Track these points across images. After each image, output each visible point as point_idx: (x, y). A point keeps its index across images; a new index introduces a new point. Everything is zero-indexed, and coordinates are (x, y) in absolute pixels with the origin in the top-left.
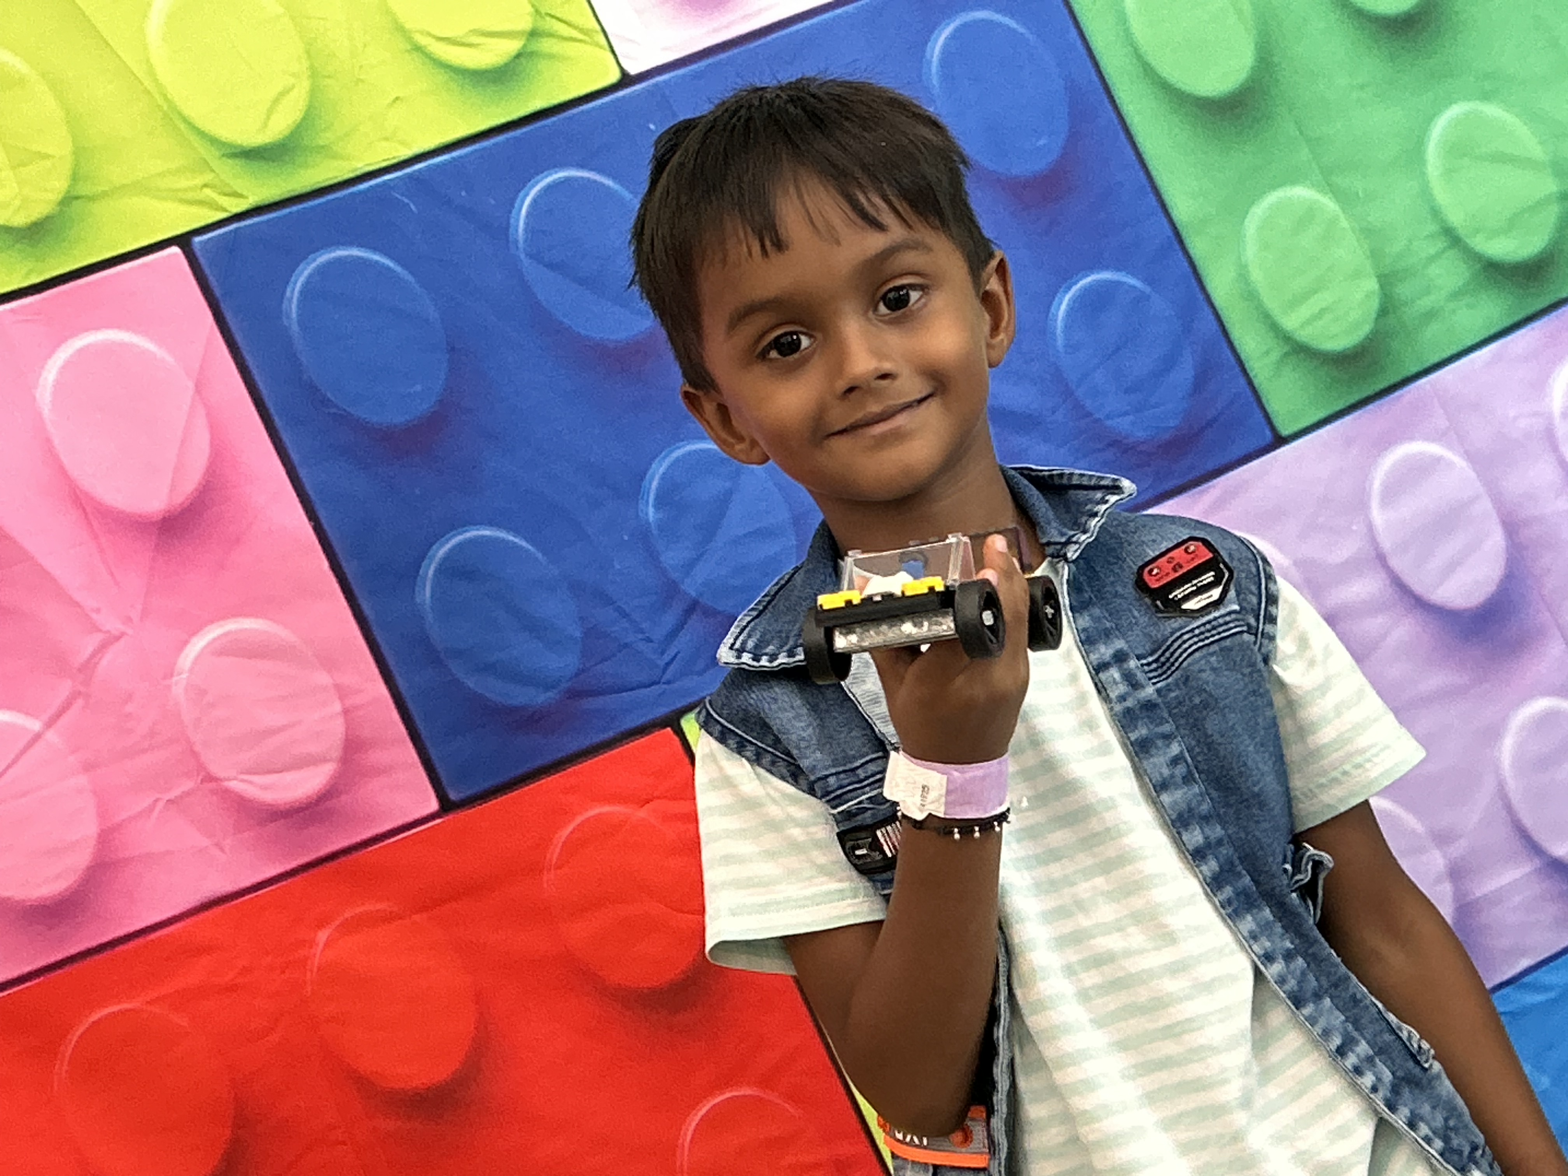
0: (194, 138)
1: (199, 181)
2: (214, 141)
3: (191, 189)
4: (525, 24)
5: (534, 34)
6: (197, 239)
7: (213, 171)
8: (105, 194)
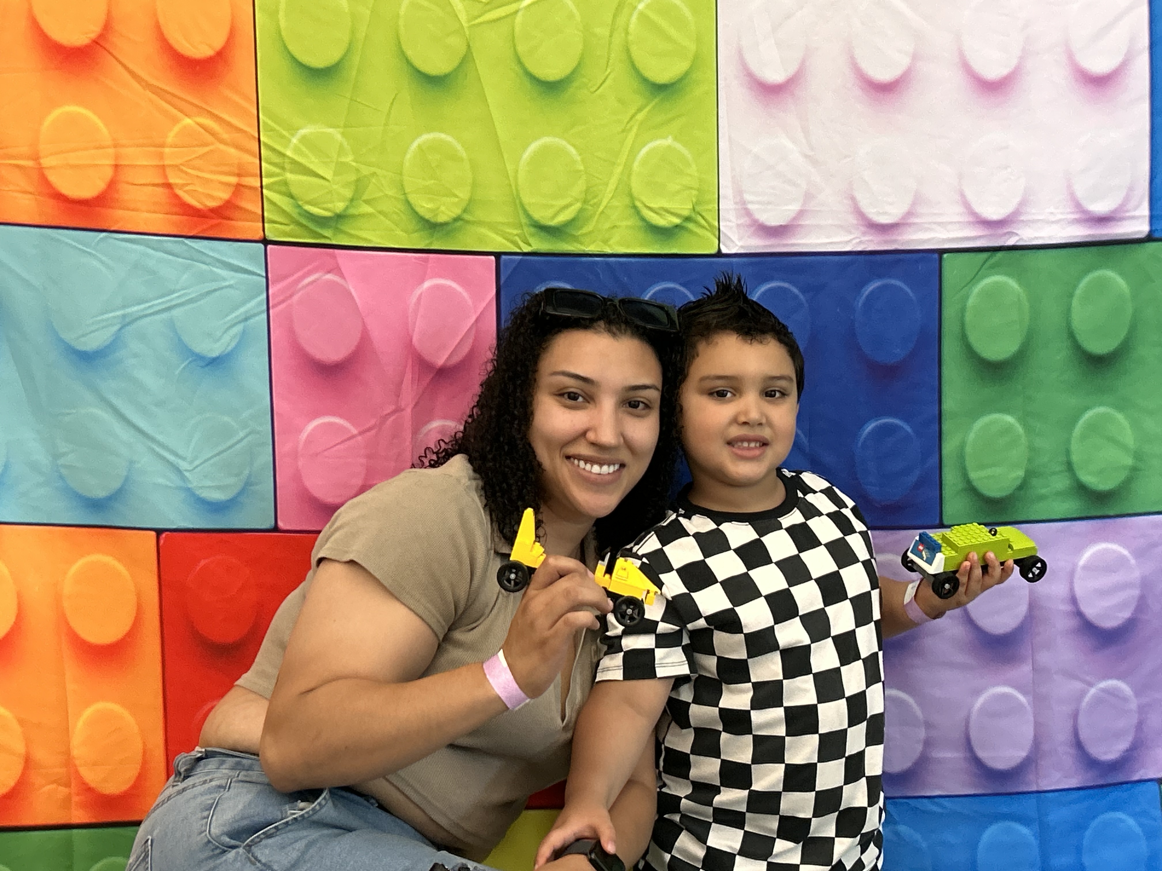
0: (521, 212)
1: (515, 232)
2: (528, 216)
3: (510, 234)
4: (686, 213)
5: (688, 219)
6: (504, 257)
7: (523, 230)
8: (473, 223)
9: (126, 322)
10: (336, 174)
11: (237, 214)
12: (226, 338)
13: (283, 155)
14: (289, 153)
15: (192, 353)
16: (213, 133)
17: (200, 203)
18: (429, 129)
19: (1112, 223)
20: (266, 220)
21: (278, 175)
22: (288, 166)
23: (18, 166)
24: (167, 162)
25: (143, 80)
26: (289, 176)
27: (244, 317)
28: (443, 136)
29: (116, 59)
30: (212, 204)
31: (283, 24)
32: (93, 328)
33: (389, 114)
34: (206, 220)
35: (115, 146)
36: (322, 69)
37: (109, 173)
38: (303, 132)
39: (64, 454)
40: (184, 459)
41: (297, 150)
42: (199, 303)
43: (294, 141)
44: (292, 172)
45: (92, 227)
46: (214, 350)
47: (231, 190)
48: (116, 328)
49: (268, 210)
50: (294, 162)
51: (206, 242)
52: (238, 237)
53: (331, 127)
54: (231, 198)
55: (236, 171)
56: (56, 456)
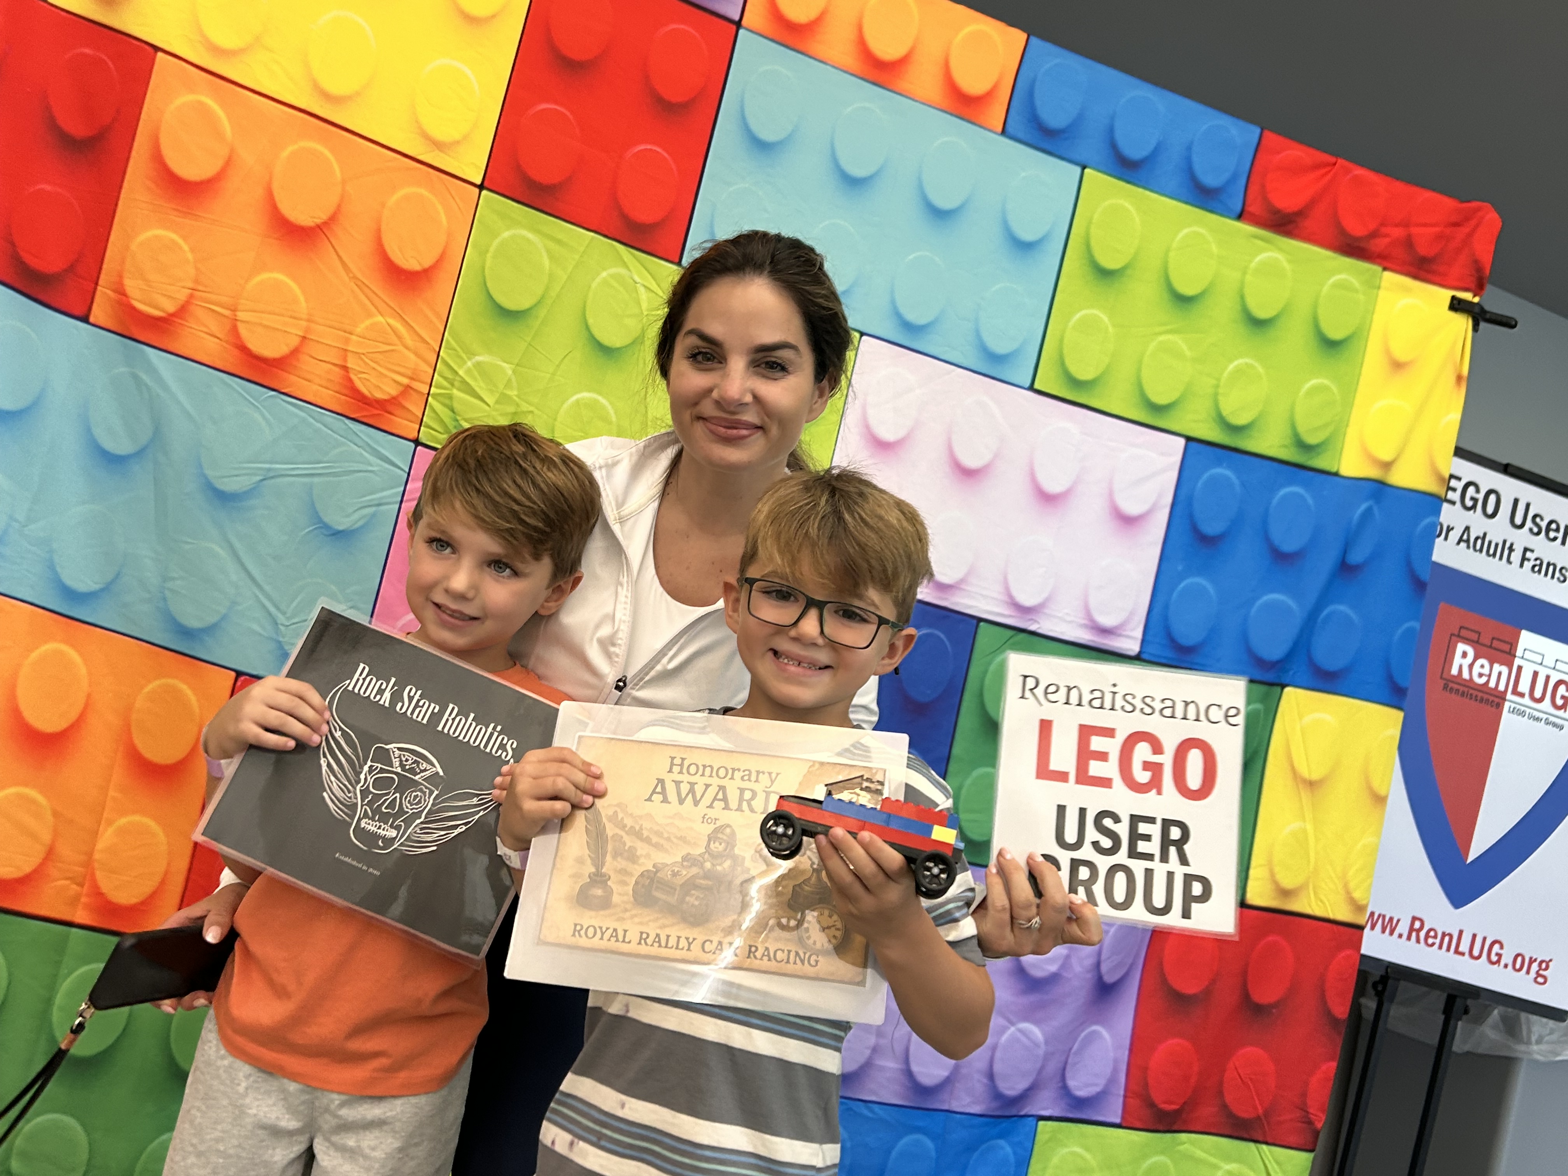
9: (269, 476)
10: (497, 402)
11: (398, 412)
12: (356, 516)
13: (456, 373)
14: (461, 373)
15: (320, 521)
16: (399, 337)
17: (370, 392)
18: (589, 391)
19: (1112, 637)
20: (423, 424)
21: (445, 388)
22: (456, 384)
23: (213, 311)
24: (350, 348)
25: (351, 272)
26: (455, 391)
27: (376, 502)
28: (600, 398)
29: (333, 247)
30: (379, 395)
31: (488, 263)
32: (236, 472)
33: (558, 366)
34: (370, 408)
35: (308, 320)
36: (511, 311)
37: (294, 342)
38: (479, 358)
39: (173, 579)
40: (284, 613)
41: (468, 371)
42: (340, 478)
43: (469, 364)
44: (459, 389)
45: (265, 384)
46: (341, 523)
47: (401, 389)
48: (259, 478)
49: (427, 416)
50: (464, 382)
51: (363, 427)
52: (394, 431)
53: (505, 362)
54: (398, 396)
55: (409, 373)
56: (165, 579)
